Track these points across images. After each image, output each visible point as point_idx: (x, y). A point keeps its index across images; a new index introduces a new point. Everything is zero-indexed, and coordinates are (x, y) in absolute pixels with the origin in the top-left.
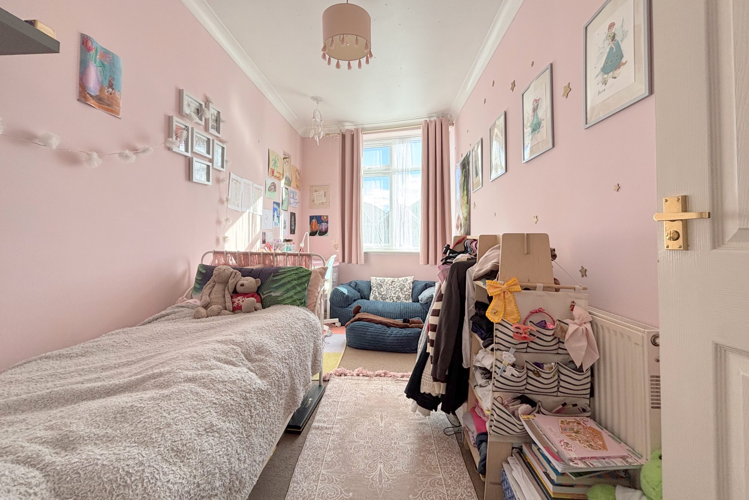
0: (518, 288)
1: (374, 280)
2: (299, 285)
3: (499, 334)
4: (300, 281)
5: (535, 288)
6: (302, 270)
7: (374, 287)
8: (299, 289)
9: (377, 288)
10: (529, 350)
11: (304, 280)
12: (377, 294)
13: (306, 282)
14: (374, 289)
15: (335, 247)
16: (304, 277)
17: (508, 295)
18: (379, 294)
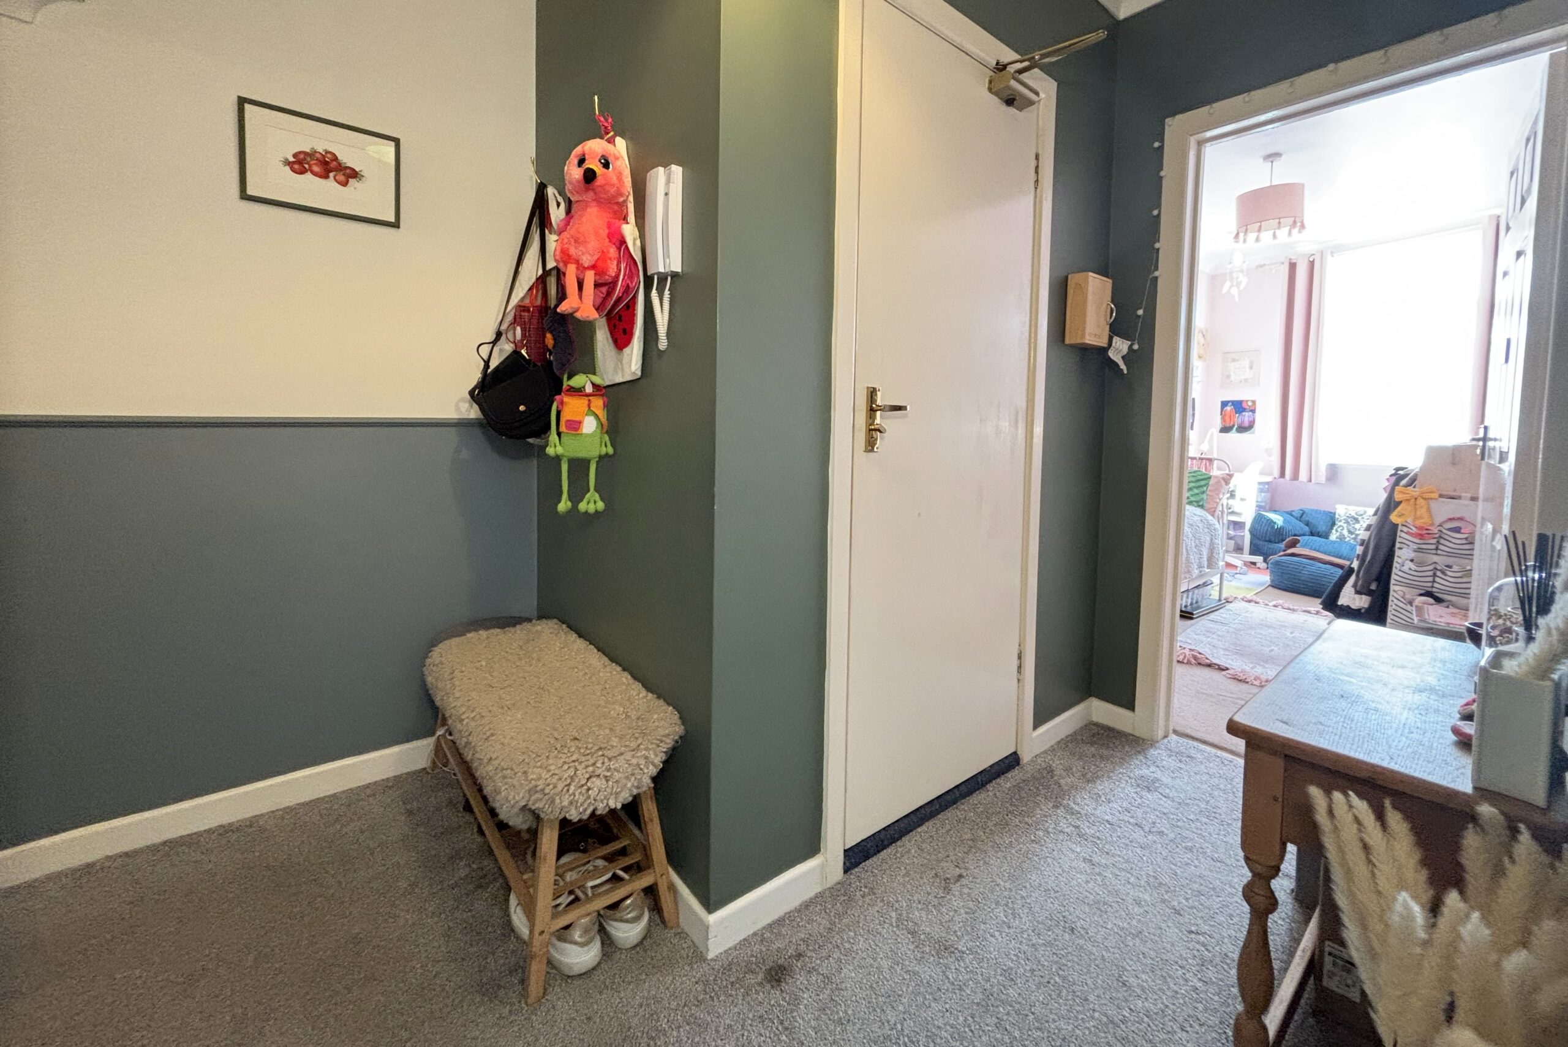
0: (1436, 495)
1: (1341, 511)
2: (1197, 487)
3: (1403, 535)
4: (1198, 484)
5: (1459, 498)
6: (1199, 473)
7: (1340, 521)
8: (1196, 491)
9: (1347, 522)
10: (1439, 552)
11: (1203, 483)
12: (1345, 532)
13: (1204, 486)
14: (1339, 524)
15: (1268, 451)
16: (1202, 480)
17: (1420, 501)
18: (1350, 532)
